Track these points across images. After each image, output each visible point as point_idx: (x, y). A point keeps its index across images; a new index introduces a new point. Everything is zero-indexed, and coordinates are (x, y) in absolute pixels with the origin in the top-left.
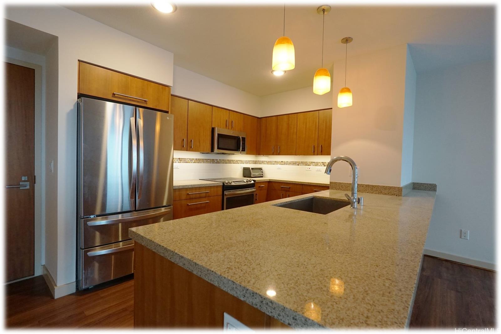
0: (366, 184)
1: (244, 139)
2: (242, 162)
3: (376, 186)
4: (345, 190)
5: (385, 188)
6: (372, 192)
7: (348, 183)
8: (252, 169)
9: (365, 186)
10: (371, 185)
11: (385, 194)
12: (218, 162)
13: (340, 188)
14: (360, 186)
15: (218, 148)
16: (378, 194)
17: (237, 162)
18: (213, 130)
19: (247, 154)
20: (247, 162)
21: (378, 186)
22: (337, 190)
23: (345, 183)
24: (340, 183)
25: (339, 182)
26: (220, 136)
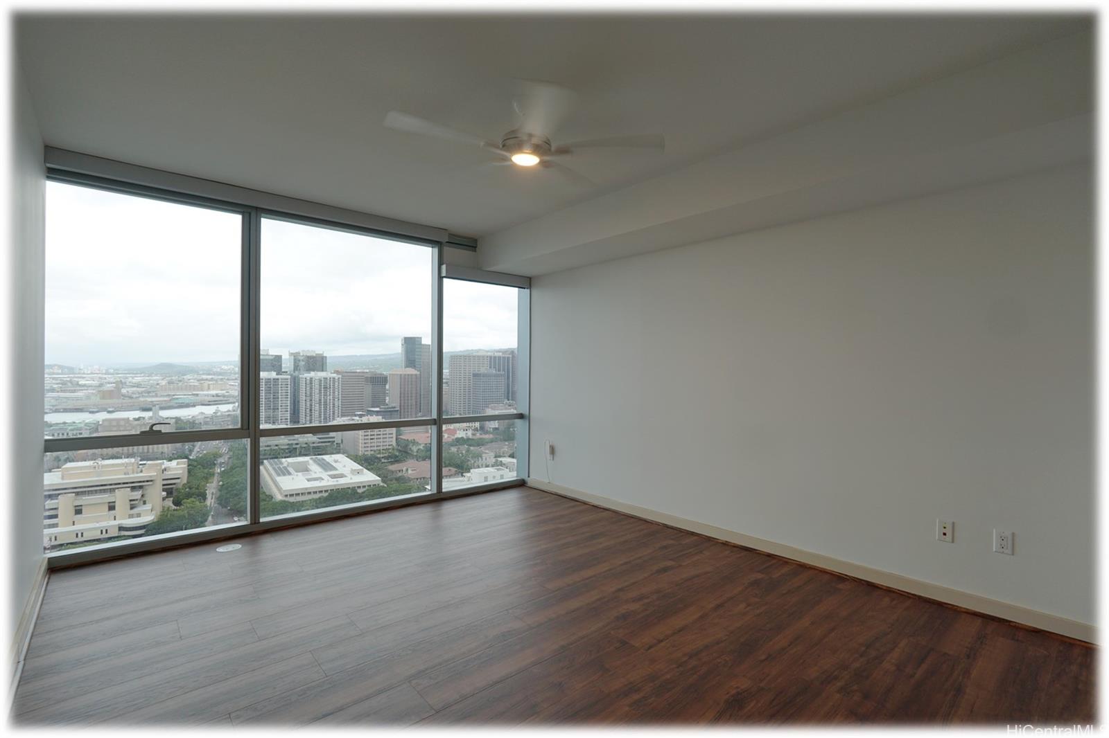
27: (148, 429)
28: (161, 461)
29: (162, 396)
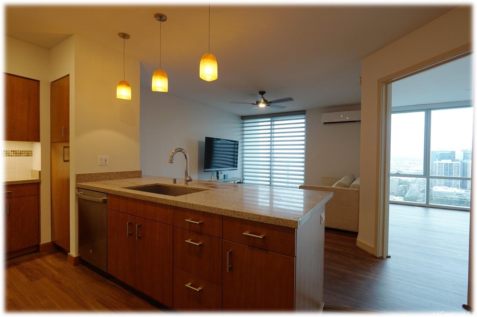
0: (116, 171)
3: (124, 172)
4: (96, 181)
5: (131, 173)
6: (121, 177)
7: (99, 173)
9: (115, 174)
10: (120, 172)
11: (131, 178)
13: (90, 179)
14: (111, 174)
16: (126, 178)
21: (126, 172)
22: (86, 182)
23: (95, 173)
24: (91, 174)
25: (88, 173)
27: (397, 173)
28: (393, 196)
29: (394, 169)
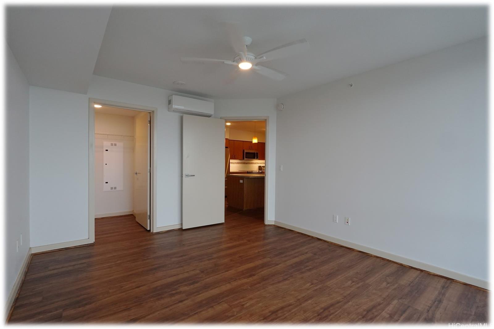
1: (257, 153)
2: (258, 163)
8: (262, 166)
12: (247, 163)
15: (246, 158)
17: (256, 163)
18: (244, 151)
19: (259, 160)
20: (260, 163)
26: (246, 153)
